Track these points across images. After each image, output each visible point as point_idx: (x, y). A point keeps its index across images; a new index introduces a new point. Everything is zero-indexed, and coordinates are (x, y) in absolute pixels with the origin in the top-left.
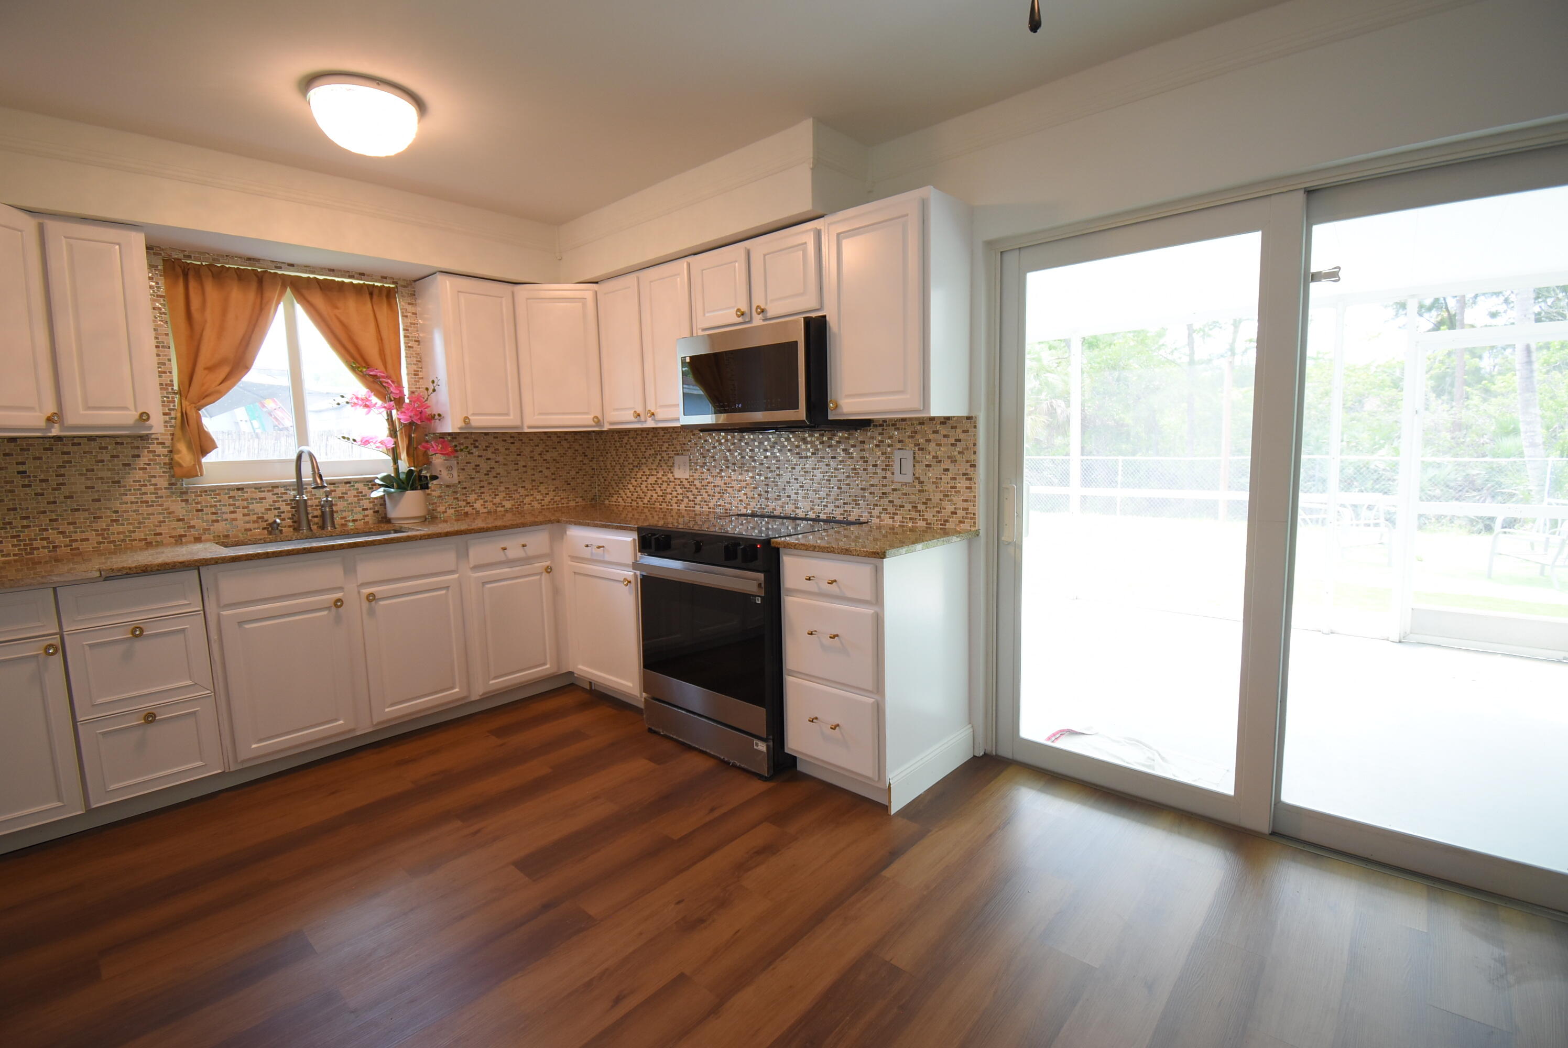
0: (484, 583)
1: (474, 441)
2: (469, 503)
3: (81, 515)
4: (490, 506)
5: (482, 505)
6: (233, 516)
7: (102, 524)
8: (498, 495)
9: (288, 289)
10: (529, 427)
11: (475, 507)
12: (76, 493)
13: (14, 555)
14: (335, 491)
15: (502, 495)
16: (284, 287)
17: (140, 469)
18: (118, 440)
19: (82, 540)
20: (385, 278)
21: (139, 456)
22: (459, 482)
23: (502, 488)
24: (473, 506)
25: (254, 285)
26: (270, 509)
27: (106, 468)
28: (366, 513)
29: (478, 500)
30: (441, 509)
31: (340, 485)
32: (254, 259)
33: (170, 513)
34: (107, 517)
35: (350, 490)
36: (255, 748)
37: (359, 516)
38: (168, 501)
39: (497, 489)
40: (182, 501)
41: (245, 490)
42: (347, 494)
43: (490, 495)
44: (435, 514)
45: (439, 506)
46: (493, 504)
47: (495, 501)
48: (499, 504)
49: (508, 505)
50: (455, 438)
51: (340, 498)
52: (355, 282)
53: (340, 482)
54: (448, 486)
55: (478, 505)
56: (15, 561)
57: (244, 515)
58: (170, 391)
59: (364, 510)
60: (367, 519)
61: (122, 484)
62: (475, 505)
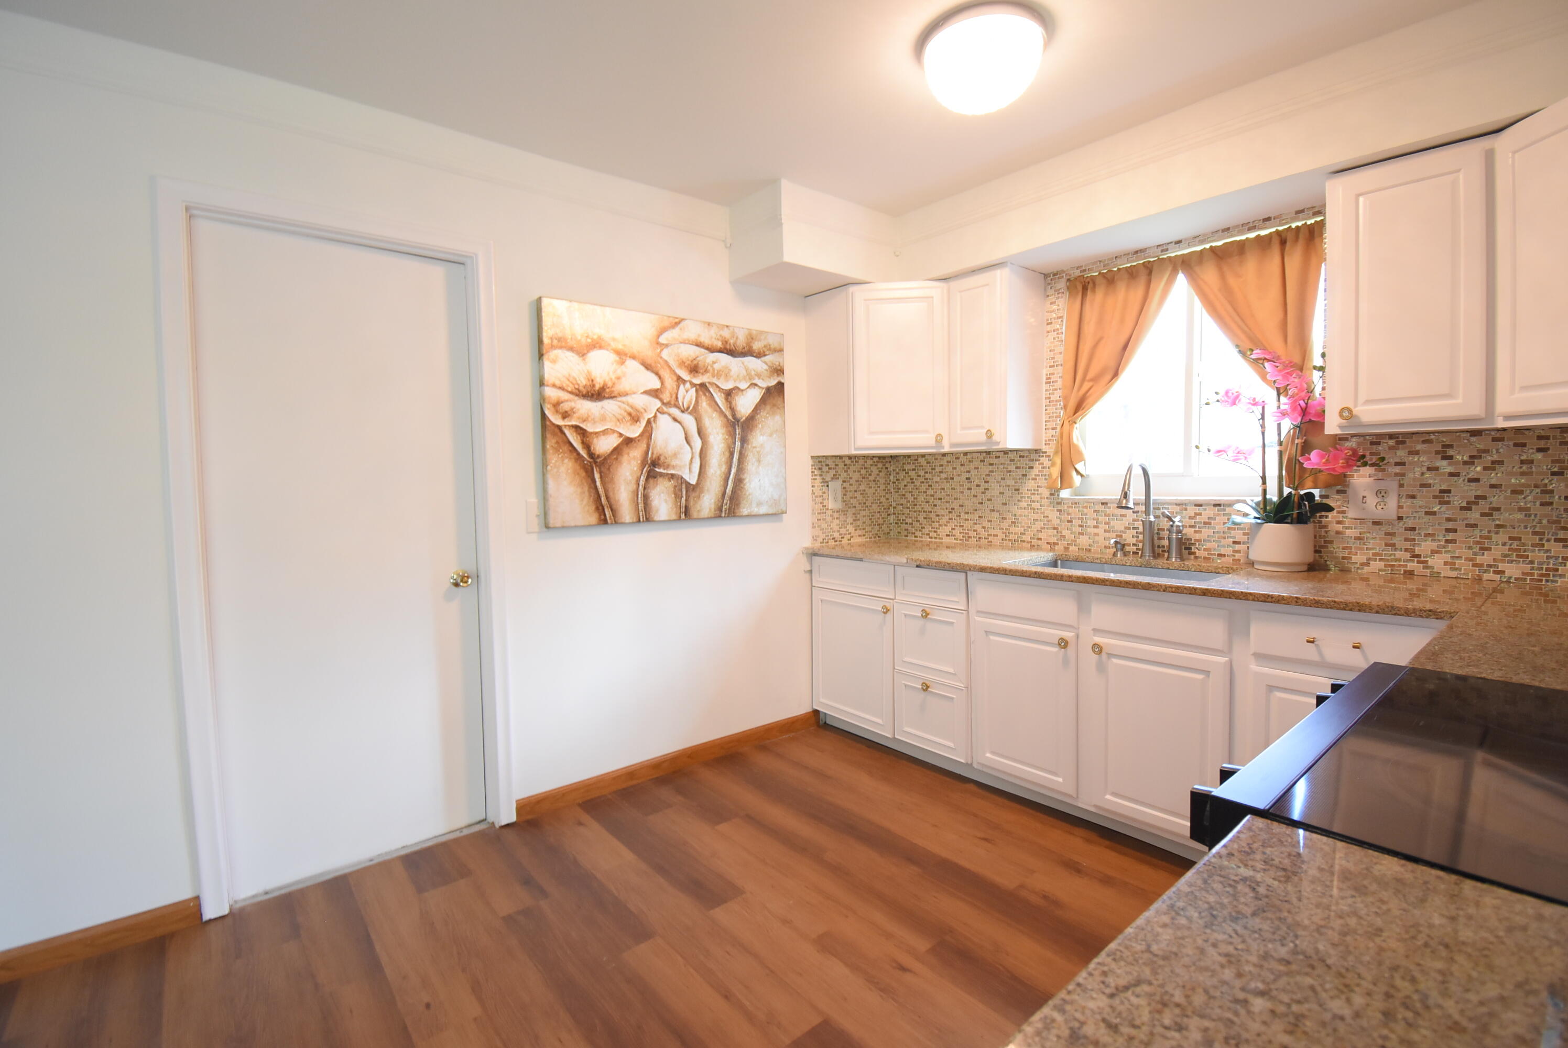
0: (1271, 688)
1: (1444, 446)
2: (1419, 556)
3: (996, 514)
4: (1465, 567)
5: (1446, 563)
6: (1096, 530)
7: (1005, 525)
8: (1489, 549)
9: (1180, 272)
10: (1507, 418)
11: (1430, 564)
12: (994, 496)
13: (960, 540)
14: (1200, 514)
15: (1497, 551)
16: (1175, 272)
17: (1033, 479)
18: (1022, 454)
19: (994, 535)
20: (1302, 211)
21: (1032, 468)
22: (1400, 518)
23: (1502, 537)
24: (1426, 562)
25: (1143, 279)
26: (1129, 528)
27: (1012, 477)
28: (1237, 547)
29: (1437, 552)
30: (1359, 558)
31: (1207, 508)
32: (1140, 250)
33: (1048, 521)
34: (1009, 519)
35: (1219, 515)
36: (987, 757)
37: (1229, 551)
38: (1048, 509)
39: (1489, 538)
40: (1058, 511)
41: (1109, 505)
42: (1215, 519)
43: (1470, 548)
44: (1350, 565)
45: (1356, 554)
46: (1474, 565)
47: (1479, 559)
48: (1490, 566)
49: (1513, 570)
50: (1403, 442)
51: (1205, 523)
52: (1263, 233)
53: (1208, 504)
54: (1376, 523)
55: (1437, 562)
56: (960, 544)
57: (1105, 531)
58: (1058, 406)
59: (1234, 542)
60: (1237, 556)
61: (1020, 491)
62: (1431, 562)
